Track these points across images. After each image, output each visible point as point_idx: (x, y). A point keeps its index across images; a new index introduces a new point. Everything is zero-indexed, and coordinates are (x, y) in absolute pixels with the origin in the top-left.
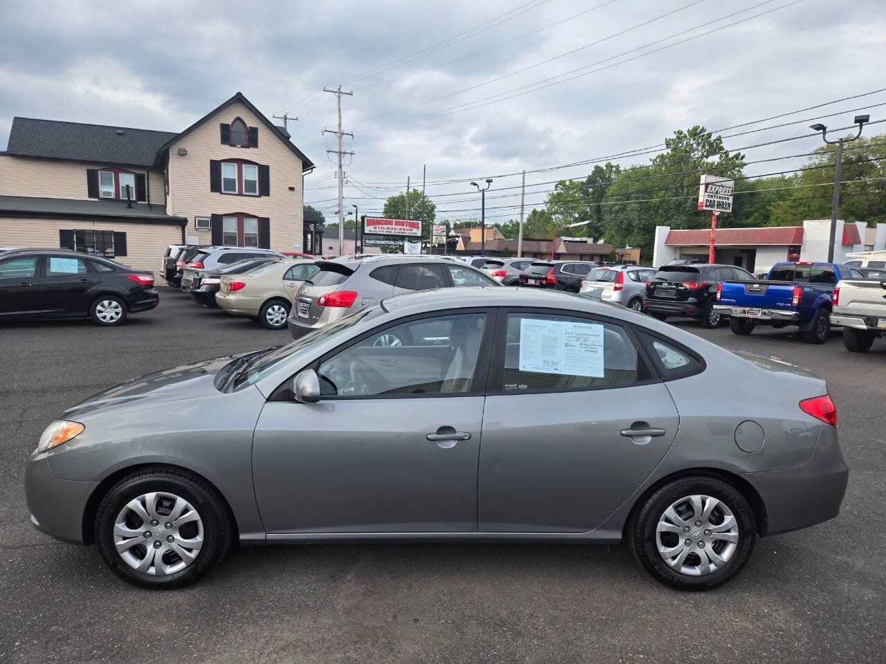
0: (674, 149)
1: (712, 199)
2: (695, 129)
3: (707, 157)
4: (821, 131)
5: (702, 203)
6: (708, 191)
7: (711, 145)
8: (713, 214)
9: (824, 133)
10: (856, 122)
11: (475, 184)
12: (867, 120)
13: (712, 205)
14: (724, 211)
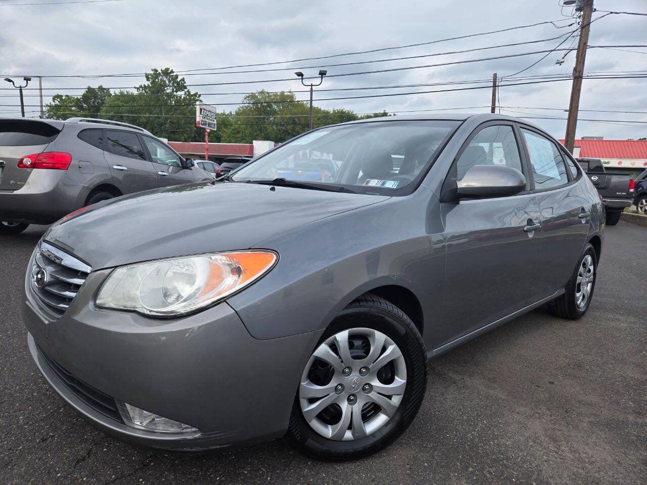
0: (153, 83)
1: (205, 120)
2: (167, 69)
3: (176, 92)
4: (300, 77)
5: (199, 122)
6: (202, 114)
7: (178, 83)
8: (206, 131)
9: (302, 79)
10: (320, 74)
11: (10, 81)
12: (325, 74)
13: (205, 124)
14: (212, 129)
